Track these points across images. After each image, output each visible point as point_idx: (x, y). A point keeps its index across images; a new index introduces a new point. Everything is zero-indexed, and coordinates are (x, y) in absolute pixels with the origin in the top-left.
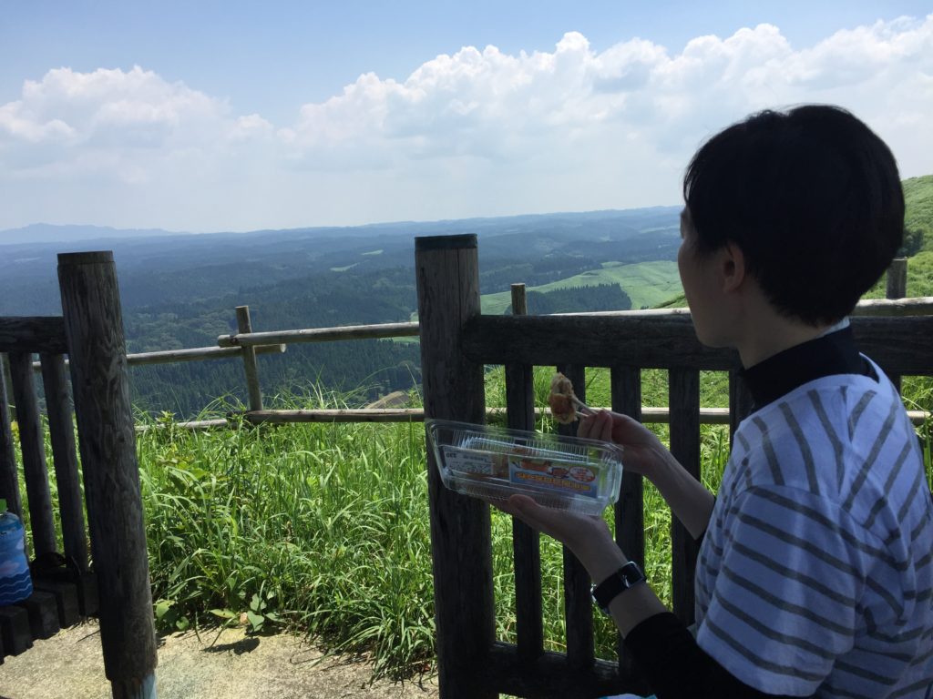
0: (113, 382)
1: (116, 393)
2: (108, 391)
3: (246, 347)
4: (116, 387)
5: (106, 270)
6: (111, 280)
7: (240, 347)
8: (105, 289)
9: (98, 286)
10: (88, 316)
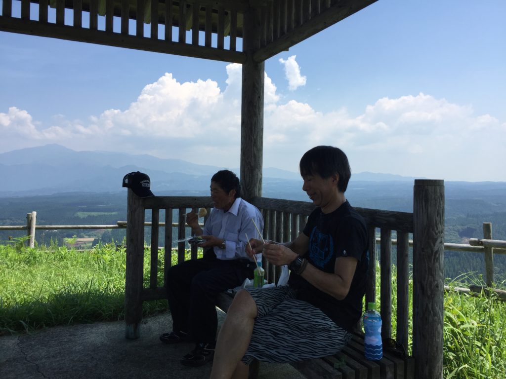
0: (436, 252)
1: (437, 259)
2: (433, 257)
3: (487, 248)
4: (437, 256)
5: (440, 190)
6: (442, 196)
7: (483, 247)
8: (438, 200)
9: (435, 199)
10: (428, 214)
